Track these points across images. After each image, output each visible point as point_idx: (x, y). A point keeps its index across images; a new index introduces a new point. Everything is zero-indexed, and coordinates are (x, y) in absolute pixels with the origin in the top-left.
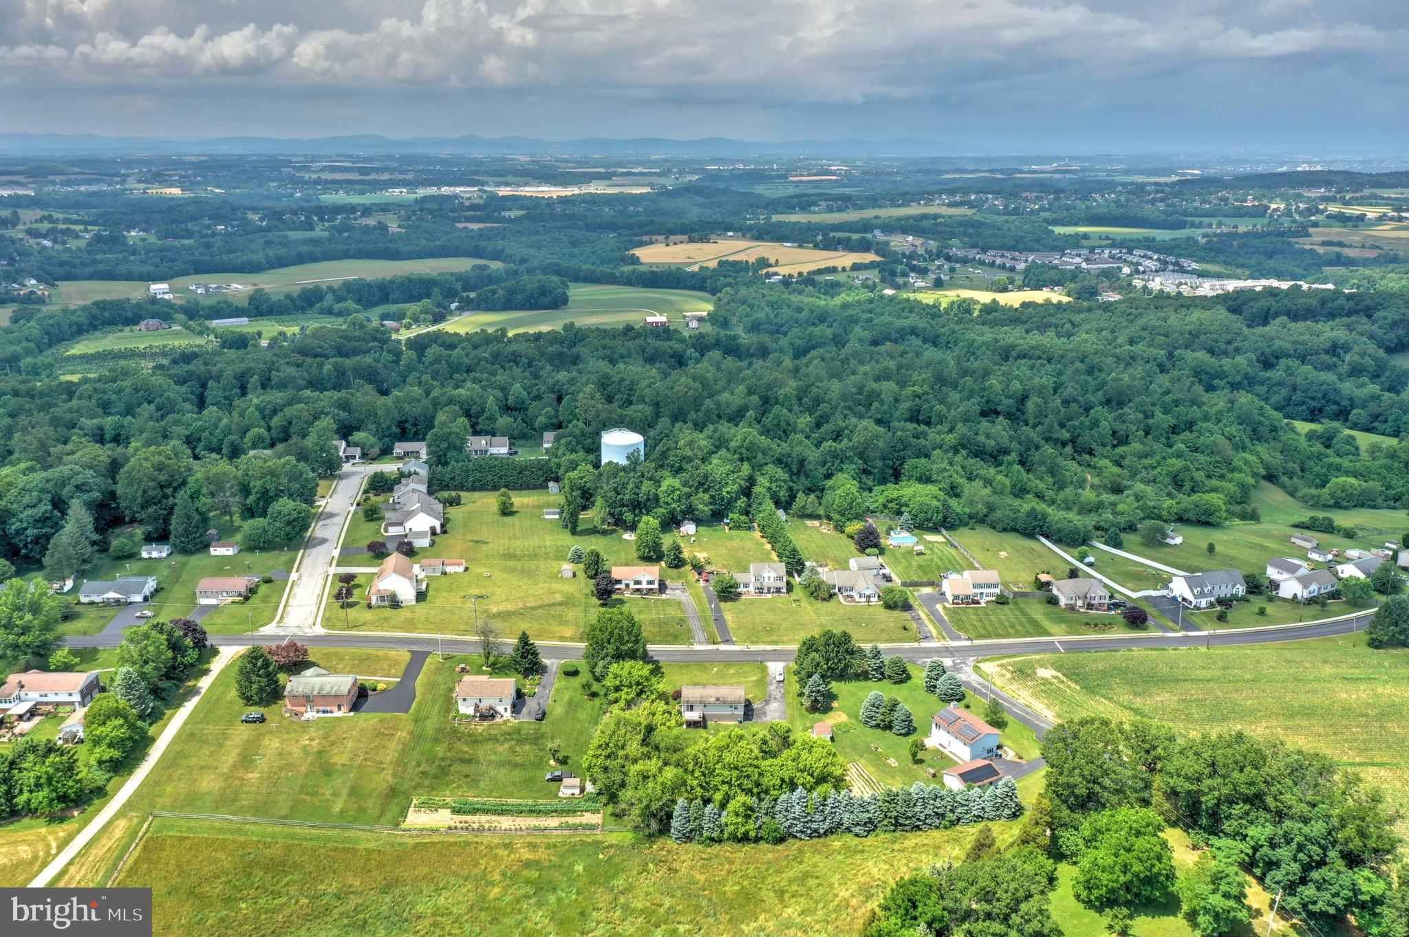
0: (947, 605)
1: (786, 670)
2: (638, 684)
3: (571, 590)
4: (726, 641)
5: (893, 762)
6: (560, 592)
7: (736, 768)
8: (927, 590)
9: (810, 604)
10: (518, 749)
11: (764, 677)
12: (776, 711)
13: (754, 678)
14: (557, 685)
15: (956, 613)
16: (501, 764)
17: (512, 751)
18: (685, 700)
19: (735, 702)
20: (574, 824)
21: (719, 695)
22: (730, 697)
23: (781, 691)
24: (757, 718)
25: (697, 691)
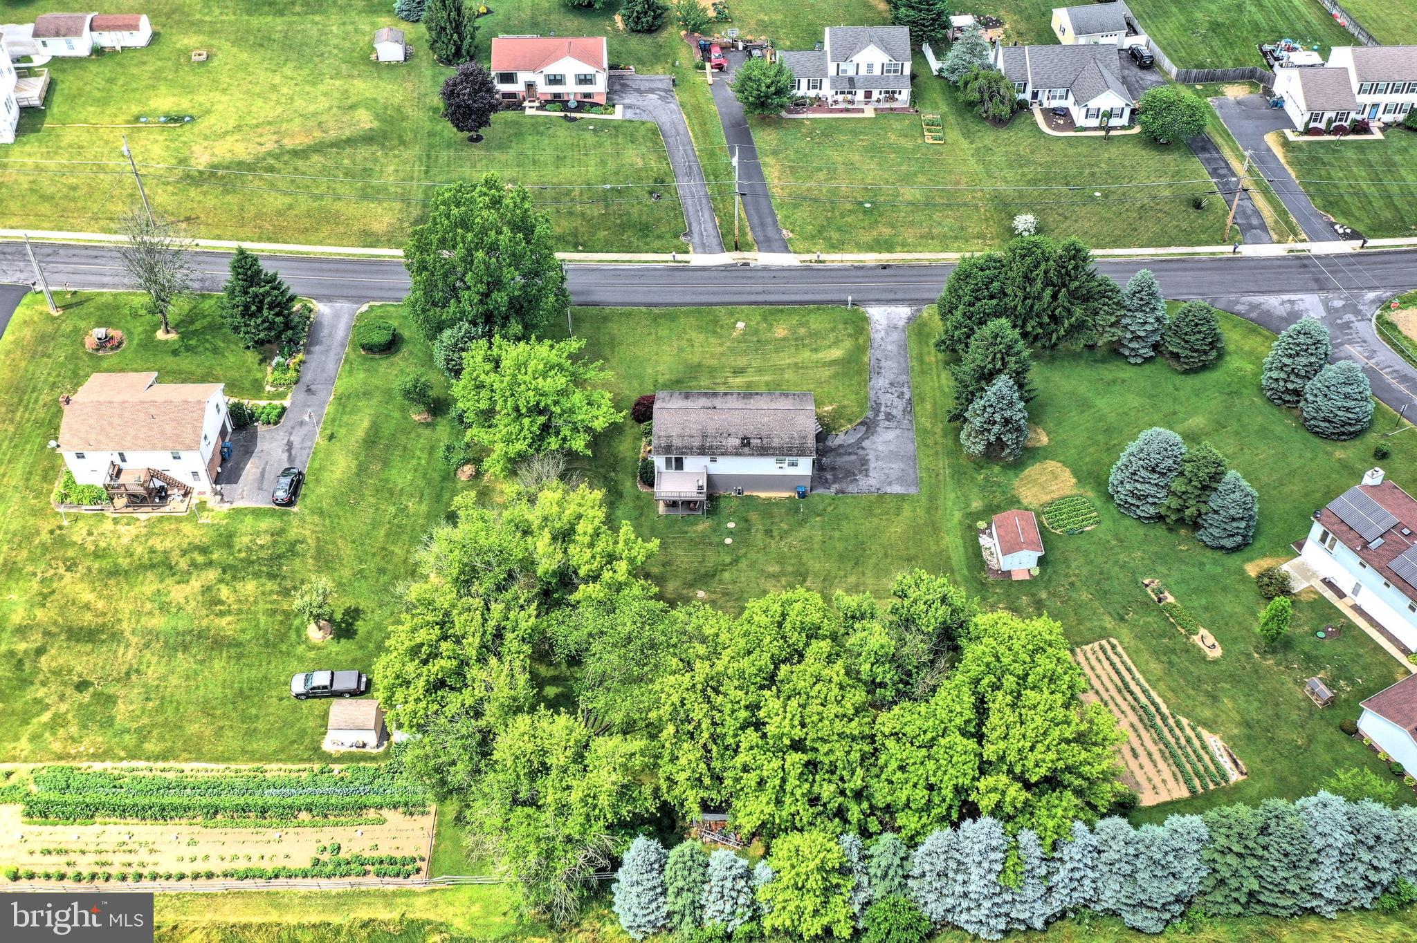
0: (1291, 136)
1: (917, 327)
2: (538, 410)
3: (397, 99)
4: (767, 244)
5: (1206, 642)
6: (370, 104)
7: (798, 746)
8: (1235, 92)
9: (968, 134)
10: (225, 592)
11: (860, 350)
12: (894, 456)
13: (836, 353)
14: (341, 385)
15: (1316, 159)
16: (181, 642)
17: (211, 600)
18: (660, 446)
19: (790, 448)
20: (356, 851)
21: (750, 430)
22: (779, 437)
23: (902, 393)
24: (846, 477)
25: (693, 417)
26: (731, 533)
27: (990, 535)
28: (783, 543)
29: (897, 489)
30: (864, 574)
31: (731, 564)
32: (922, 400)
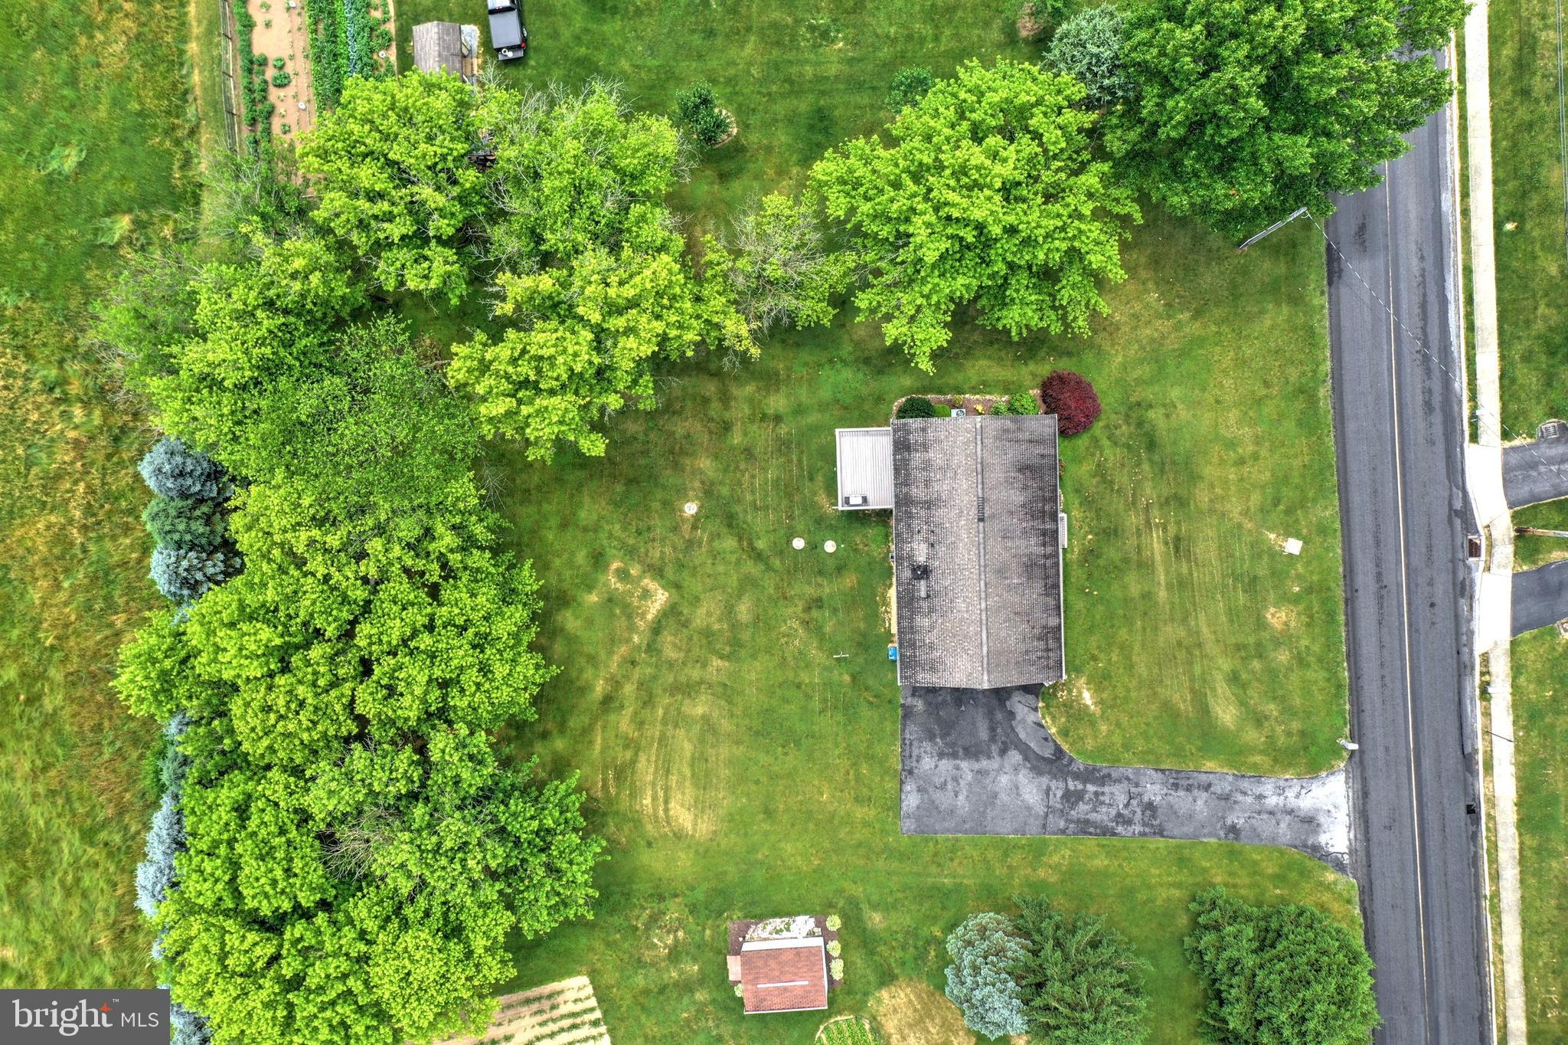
4: (1536, 589)
11: (1235, 756)
12: (985, 800)
13: (1226, 714)
18: (908, 432)
19: (913, 645)
20: (281, 109)
21: (941, 581)
22: (932, 627)
23: (1129, 822)
24: (939, 720)
25: (963, 484)
26: (814, 547)
27: (811, 934)
28: (796, 625)
29: (911, 800)
30: (738, 743)
31: (753, 549)
32: (1112, 853)
